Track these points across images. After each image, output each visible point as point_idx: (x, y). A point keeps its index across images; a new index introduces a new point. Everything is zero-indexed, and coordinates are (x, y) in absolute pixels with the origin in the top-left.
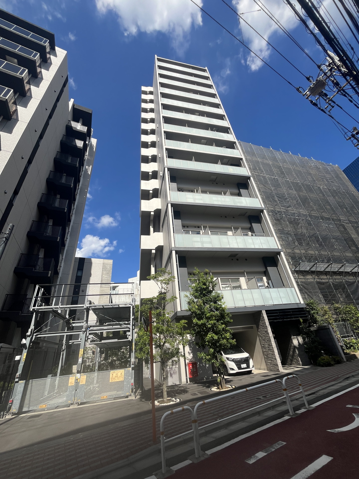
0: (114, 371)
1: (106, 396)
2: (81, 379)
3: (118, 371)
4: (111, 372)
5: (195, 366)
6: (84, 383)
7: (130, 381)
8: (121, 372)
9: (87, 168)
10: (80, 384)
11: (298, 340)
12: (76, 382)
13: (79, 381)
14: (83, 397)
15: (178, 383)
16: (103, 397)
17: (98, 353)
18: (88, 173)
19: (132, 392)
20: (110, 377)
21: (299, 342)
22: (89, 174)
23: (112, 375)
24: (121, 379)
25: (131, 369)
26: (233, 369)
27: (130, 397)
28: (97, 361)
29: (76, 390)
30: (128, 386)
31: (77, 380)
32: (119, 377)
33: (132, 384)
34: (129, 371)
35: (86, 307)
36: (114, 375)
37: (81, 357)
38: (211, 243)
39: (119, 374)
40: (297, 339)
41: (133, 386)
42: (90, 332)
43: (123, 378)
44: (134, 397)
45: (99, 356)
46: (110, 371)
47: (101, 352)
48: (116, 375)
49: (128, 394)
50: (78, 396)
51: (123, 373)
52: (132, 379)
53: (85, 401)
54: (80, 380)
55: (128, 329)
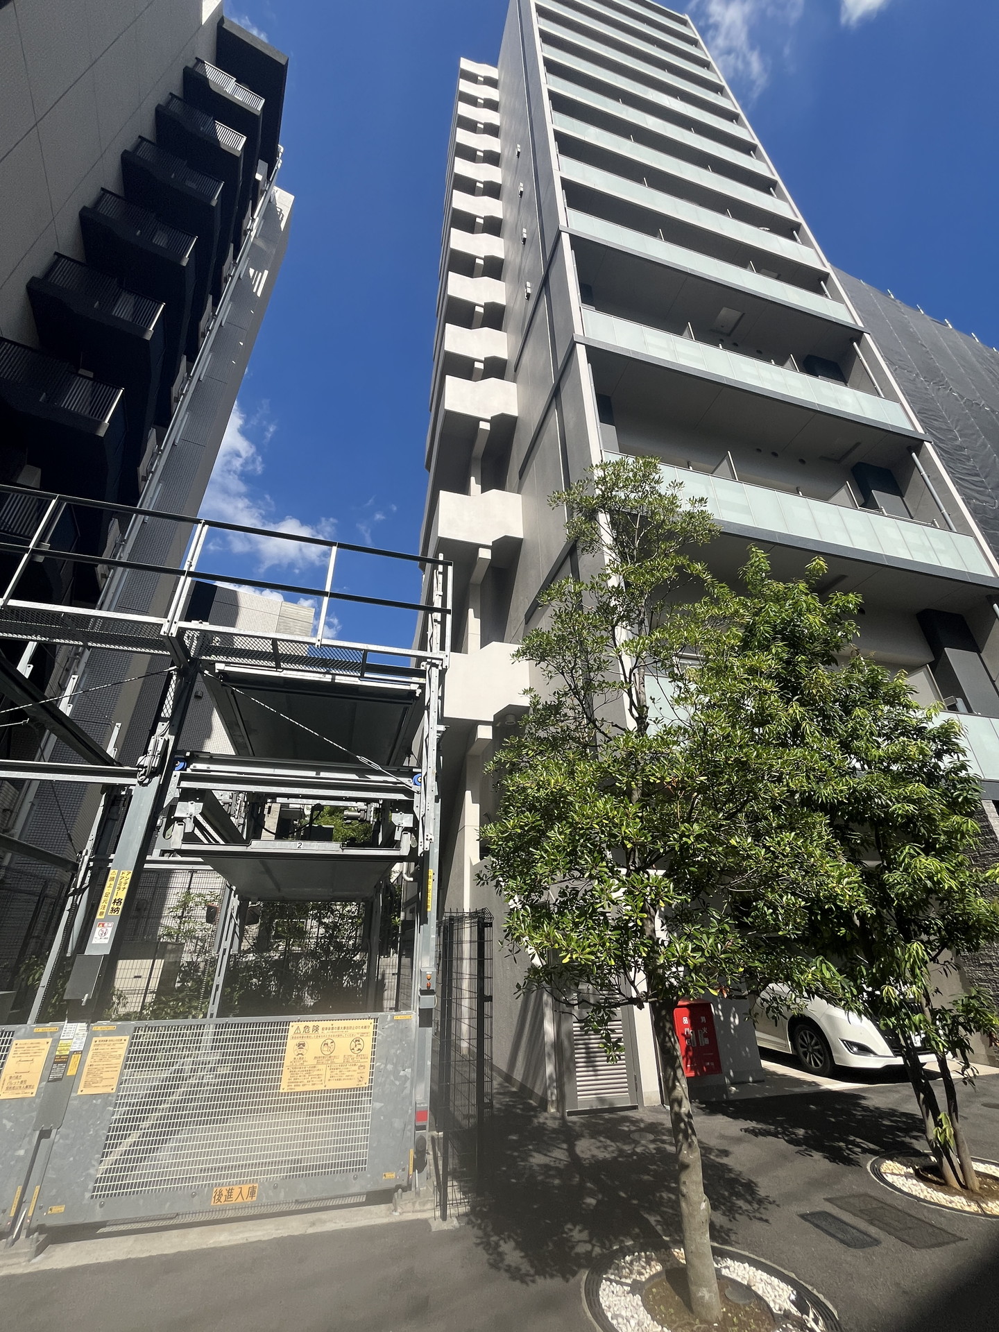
0: (311, 1024)
1: (246, 1189)
2: (88, 1062)
3: (337, 1024)
4: (293, 1028)
5: (703, 1019)
6: (108, 1090)
7: (407, 1091)
8: (356, 1033)
9: (251, 275)
10: (83, 1090)
12: (55, 1080)
13: (71, 1071)
14: (86, 1190)
16: (230, 1192)
17: (231, 916)
18: (254, 291)
19: (419, 1164)
20: (287, 1062)
22: (259, 294)
23: (301, 1046)
24: (350, 1078)
25: (413, 1017)
27: (409, 1207)
28: (221, 950)
29: (45, 1134)
30: (398, 1124)
31: (64, 1061)
32: (340, 1060)
33: (420, 1115)
34: (402, 1029)
36: (314, 1046)
37: (107, 919)
39: (343, 1045)
41: (423, 1128)
43: (368, 1070)
44: (429, 1206)
45: (234, 932)
46: (287, 1023)
47: (245, 916)
48: (325, 1048)
49: (391, 1177)
50: (51, 1174)
51: (368, 1041)
52: (420, 1074)
53: (98, 1217)
54: (82, 1064)
55: (401, 797)
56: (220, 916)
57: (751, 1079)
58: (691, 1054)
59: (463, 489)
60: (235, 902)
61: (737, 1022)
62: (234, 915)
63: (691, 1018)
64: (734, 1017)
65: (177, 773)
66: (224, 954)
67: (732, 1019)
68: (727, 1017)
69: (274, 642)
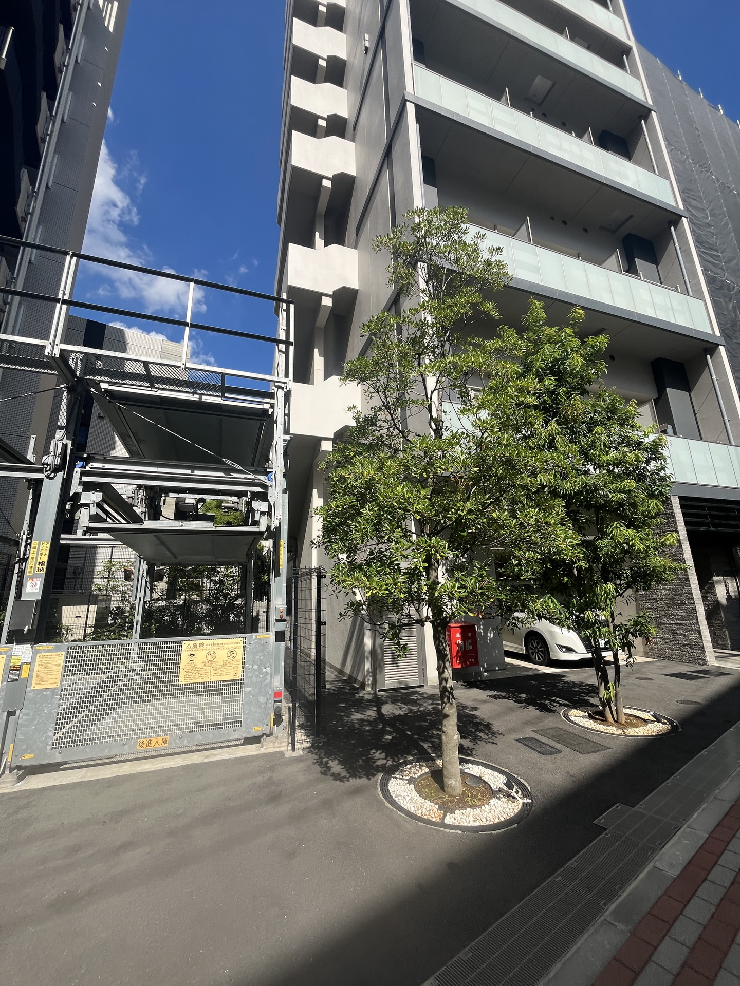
0: (198, 642)
1: (160, 740)
2: (36, 668)
3: (216, 642)
4: (185, 645)
5: (470, 634)
6: (54, 686)
7: (268, 681)
8: (231, 647)
9: (101, 6)
10: (34, 686)
11: (726, 586)
12: (13, 681)
13: (24, 675)
14: (48, 744)
15: (414, 681)
16: (149, 742)
17: (143, 576)
18: (106, 25)
19: (278, 721)
20: (182, 666)
21: (728, 592)
22: (111, 29)
23: (192, 655)
24: (228, 674)
25: (272, 636)
26: (569, 650)
27: (271, 745)
28: (138, 599)
29: (11, 714)
30: (262, 699)
31: (18, 669)
32: (221, 664)
33: (277, 694)
34: (264, 644)
35: (57, 353)
36: (201, 656)
37: (35, 575)
38: (537, 270)
39: (222, 655)
40: (725, 582)
41: (280, 701)
42: (85, 479)
43: (240, 669)
44: (284, 744)
45: (146, 586)
46: (181, 642)
47: (154, 576)
48: (209, 656)
49: (257, 730)
50: (20, 737)
51: (240, 652)
52: (277, 671)
53: (58, 758)
54: (31, 670)
55: (259, 489)
56: (134, 576)
57: (497, 668)
58: (460, 654)
59: (309, 242)
60: (145, 567)
61: (492, 635)
62: (145, 575)
63: (462, 634)
64: (490, 633)
65: (77, 471)
66: (140, 600)
67: (489, 634)
68: (486, 633)
69: (146, 364)
